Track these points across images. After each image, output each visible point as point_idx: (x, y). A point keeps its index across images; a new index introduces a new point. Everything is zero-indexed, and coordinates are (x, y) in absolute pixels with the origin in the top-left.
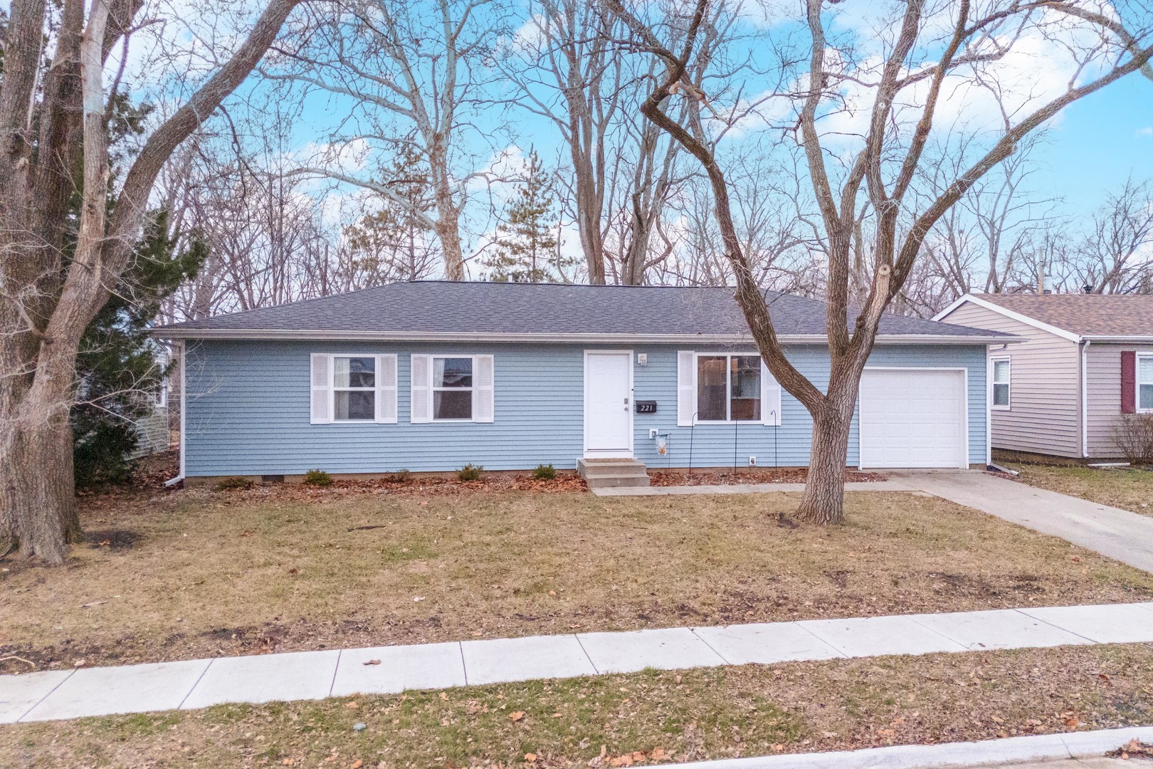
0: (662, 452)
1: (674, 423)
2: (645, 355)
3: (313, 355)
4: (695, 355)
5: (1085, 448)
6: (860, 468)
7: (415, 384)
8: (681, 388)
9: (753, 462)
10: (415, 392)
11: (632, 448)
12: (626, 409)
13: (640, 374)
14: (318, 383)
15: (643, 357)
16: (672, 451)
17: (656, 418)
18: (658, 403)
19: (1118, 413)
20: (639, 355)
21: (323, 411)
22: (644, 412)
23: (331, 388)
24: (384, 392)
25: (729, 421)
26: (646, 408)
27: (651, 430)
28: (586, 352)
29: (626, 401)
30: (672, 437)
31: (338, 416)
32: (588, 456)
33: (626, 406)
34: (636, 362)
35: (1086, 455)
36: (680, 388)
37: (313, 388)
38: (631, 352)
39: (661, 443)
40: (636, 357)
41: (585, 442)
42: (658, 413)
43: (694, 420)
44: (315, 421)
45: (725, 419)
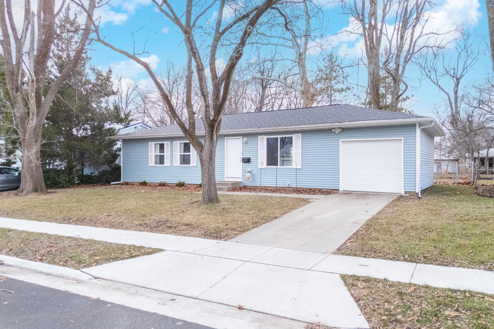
1: (256, 167)
3: (149, 143)
4: (265, 138)
6: (340, 190)
7: (175, 152)
8: (259, 152)
9: (289, 185)
10: (175, 155)
11: (242, 177)
12: (240, 161)
13: (244, 146)
15: (245, 139)
16: (253, 179)
17: (250, 165)
18: (251, 159)
20: (244, 138)
21: (152, 162)
22: (246, 162)
23: (154, 154)
24: (166, 155)
25: (279, 166)
26: (247, 161)
27: (248, 170)
28: (226, 138)
30: (253, 173)
31: (156, 163)
32: (226, 180)
34: (243, 141)
37: (150, 154)
38: (241, 137)
39: (248, 175)
41: (225, 174)
42: (252, 163)
43: (265, 166)
44: (150, 165)
45: (277, 165)
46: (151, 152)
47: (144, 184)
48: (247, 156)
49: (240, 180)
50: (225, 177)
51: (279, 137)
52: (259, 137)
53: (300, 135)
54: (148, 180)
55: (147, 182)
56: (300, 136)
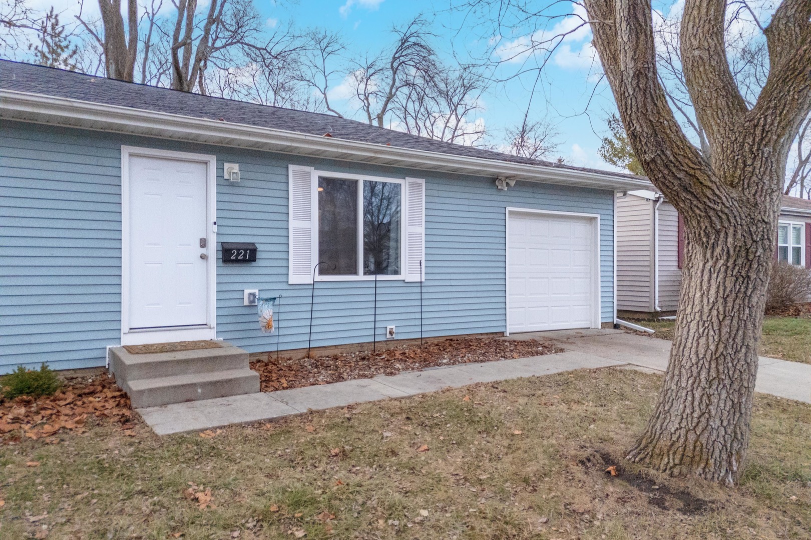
0: (268, 326)
1: (283, 279)
2: (236, 167)
4: (315, 175)
5: (657, 302)
6: (508, 334)
8: (295, 224)
9: (391, 333)
11: (213, 322)
12: (203, 257)
13: (227, 198)
15: (232, 169)
16: (282, 324)
17: (255, 271)
18: (260, 247)
19: (676, 269)
20: (227, 166)
22: (237, 261)
25: (361, 277)
26: (247, 255)
27: (247, 292)
28: (126, 150)
29: (203, 243)
30: (282, 301)
32: (129, 340)
33: (203, 251)
34: (220, 176)
35: (658, 309)
36: (293, 224)
38: (212, 160)
39: (266, 311)
40: (220, 169)
41: (124, 317)
42: (259, 263)
43: (314, 275)
45: (355, 273)
48: (240, 237)
49: (208, 335)
50: (125, 328)
51: (362, 179)
52: (292, 168)
53: (422, 181)
56: (420, 185)
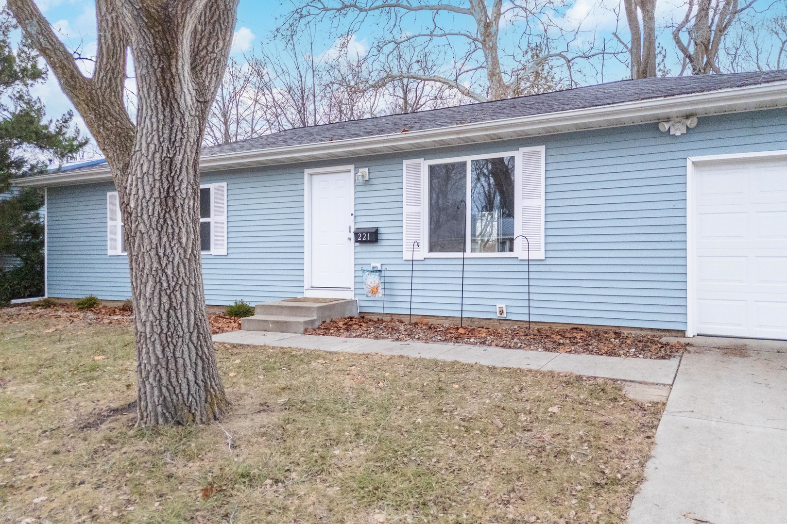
0: (373, 292)
1: (399, 255)
3: (108, 194)
4: (424, 165)
6: (689, 334)
9: (502, 312)
11: (353, 286)
12: (349, 239)
13: (361, 194)
14: (111, 220)
15: (364, 171)
16: (387, 292)
17: (378, 249)
18: (381, 231)
20: (361, 170)
21: (115, 244)
22: (366, 242)
25: (469, 253)
27: (372, 265)
28: (307, 171)
29: (350, 230)
30: (388, 274)
31: (123, 249)
34: (356, 179)
36: (407, 210)
37: (110, 224)
38: (351, 167)
39: (371, 280)
40: (356, 173)
41: (306, 278)
42: (384, 243)
43: (423, 252)
44: (110, 252)
45: (463, 249)
46: (113, 217)
47: (89, 304)
48: (368, 224)
49: (349, 296)
50: (307, 285)
51: (469, 159)
52: (406, 162)
53: (542, 149)
54: (100, 293)
55: (100, 298)
56: (538, 152)
